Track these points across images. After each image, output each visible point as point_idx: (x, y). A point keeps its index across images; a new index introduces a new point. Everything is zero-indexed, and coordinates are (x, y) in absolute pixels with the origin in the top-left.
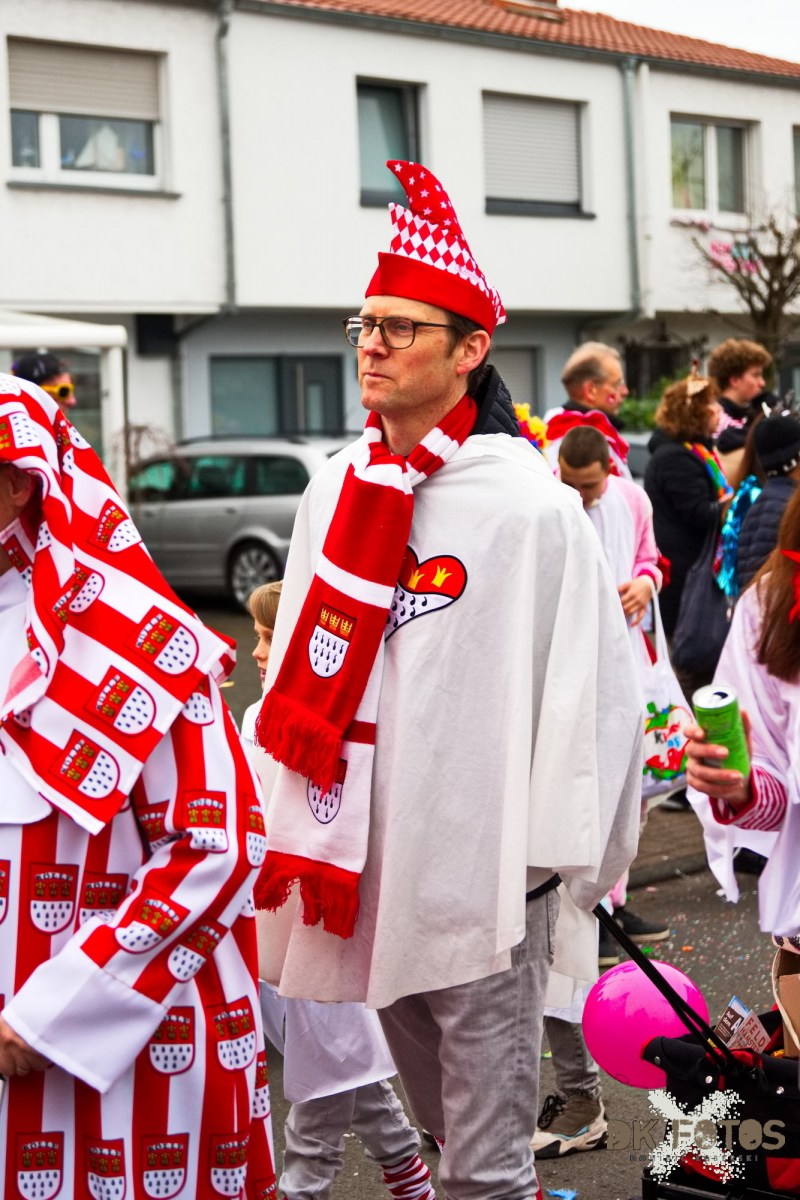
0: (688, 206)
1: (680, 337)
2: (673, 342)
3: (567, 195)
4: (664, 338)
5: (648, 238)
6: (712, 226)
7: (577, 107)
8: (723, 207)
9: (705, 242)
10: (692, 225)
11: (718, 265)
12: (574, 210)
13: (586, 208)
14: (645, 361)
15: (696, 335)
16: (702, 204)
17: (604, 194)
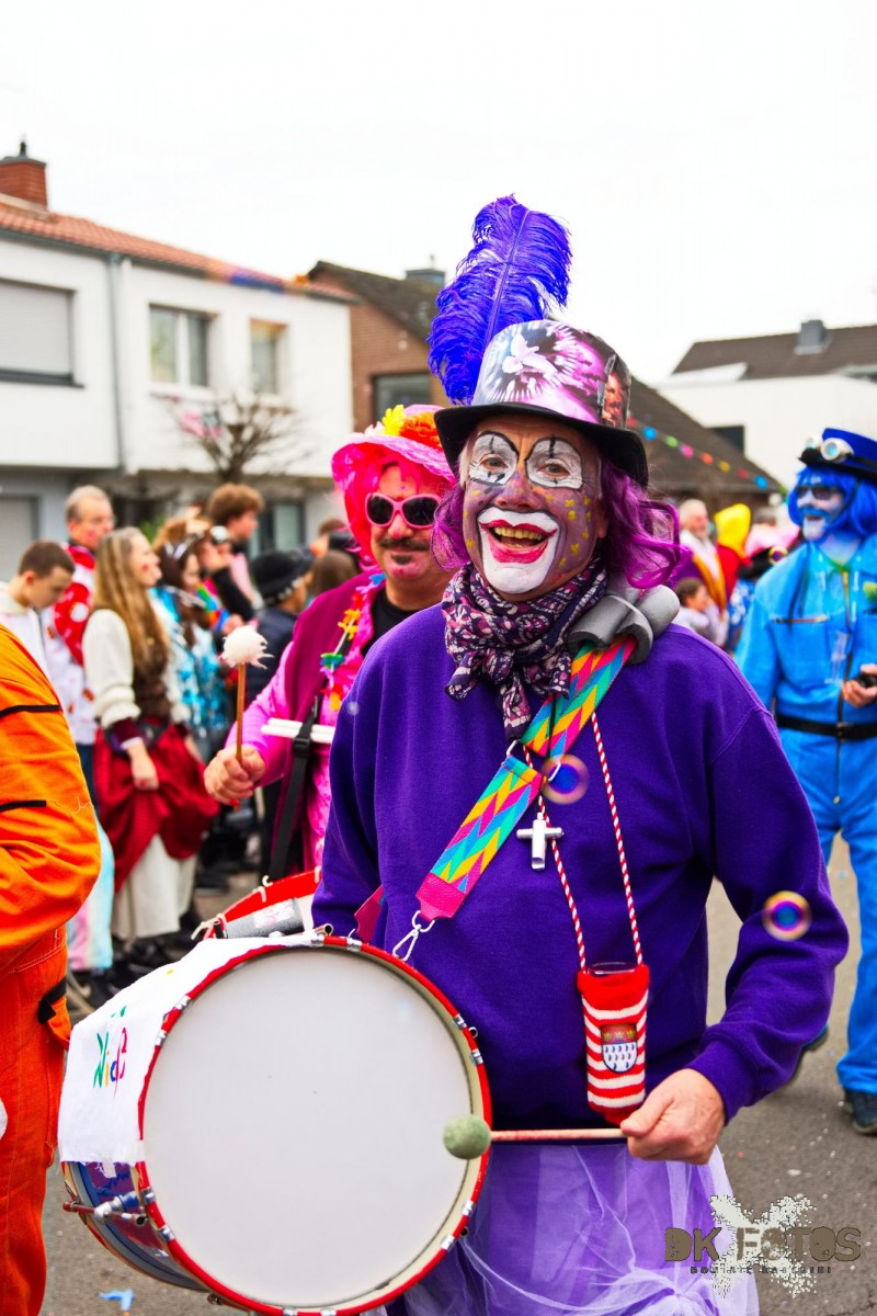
0: (163, 381)
1: (158, 490)
2: (153, 495)
4: (145, 491)
5: (129, 408)
6: (183, 398)
7: (69, 294)
8: (193, 383)
10: (167, 397)
12: (66, 380)
13: (77, 379)
16: (175, 381)
17: (93, 368)
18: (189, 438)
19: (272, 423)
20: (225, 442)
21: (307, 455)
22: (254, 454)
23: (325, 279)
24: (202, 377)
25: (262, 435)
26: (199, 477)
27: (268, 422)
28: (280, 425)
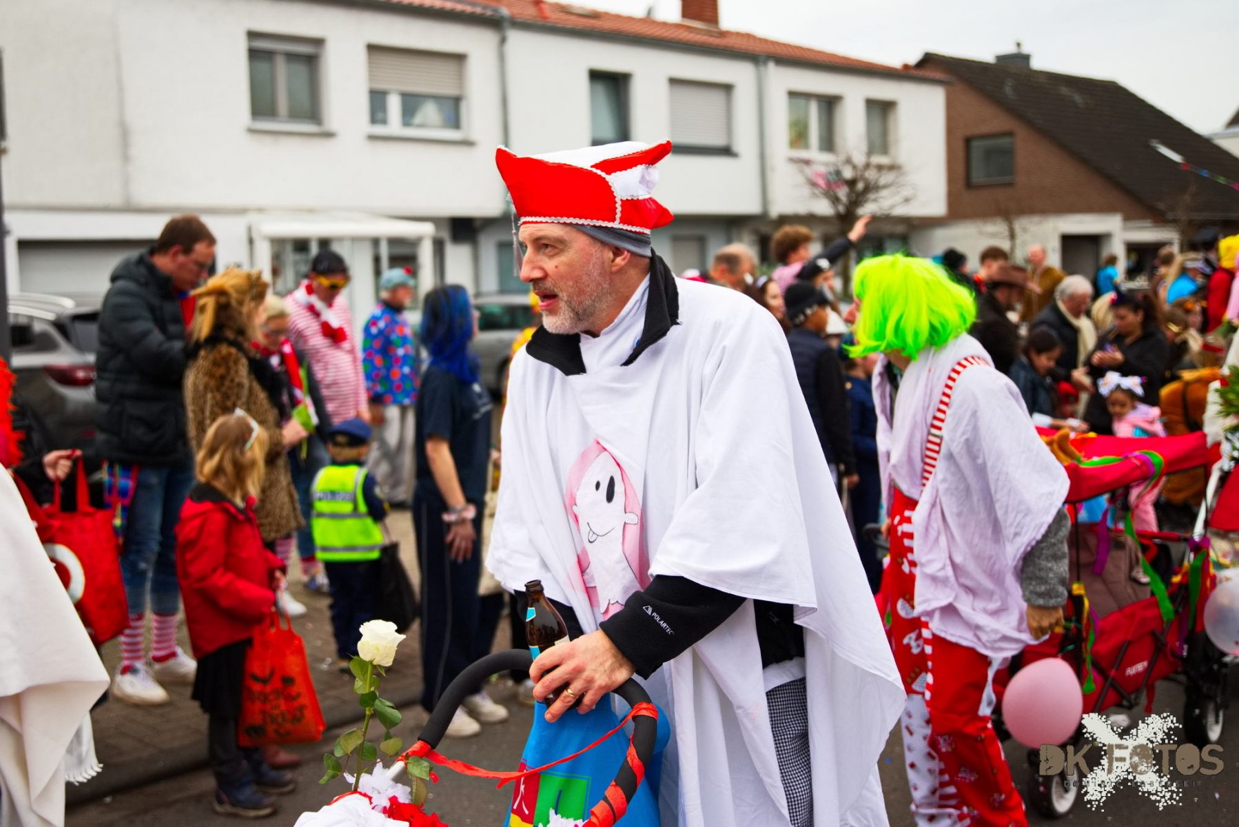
3: (722, 142)
5: (774, 169)
6: (813, 161)
7: (728, 88)
8: (821, 150)
9: (807, 170)
10: (801, 161)
11: (816, 185)
12: (726, 151)
13: (733, 150)
16: (809, 149)
17: (745, 141)
18: (817, 191)
19: (880, 176)
20: (843, 193)
21: (907, 200)
22: (866, 201)
23: (930, 66)
24: (828, 145)
25: (871, 186)
26: (822, 220)
27: (877, 176)
28: (885, 178)
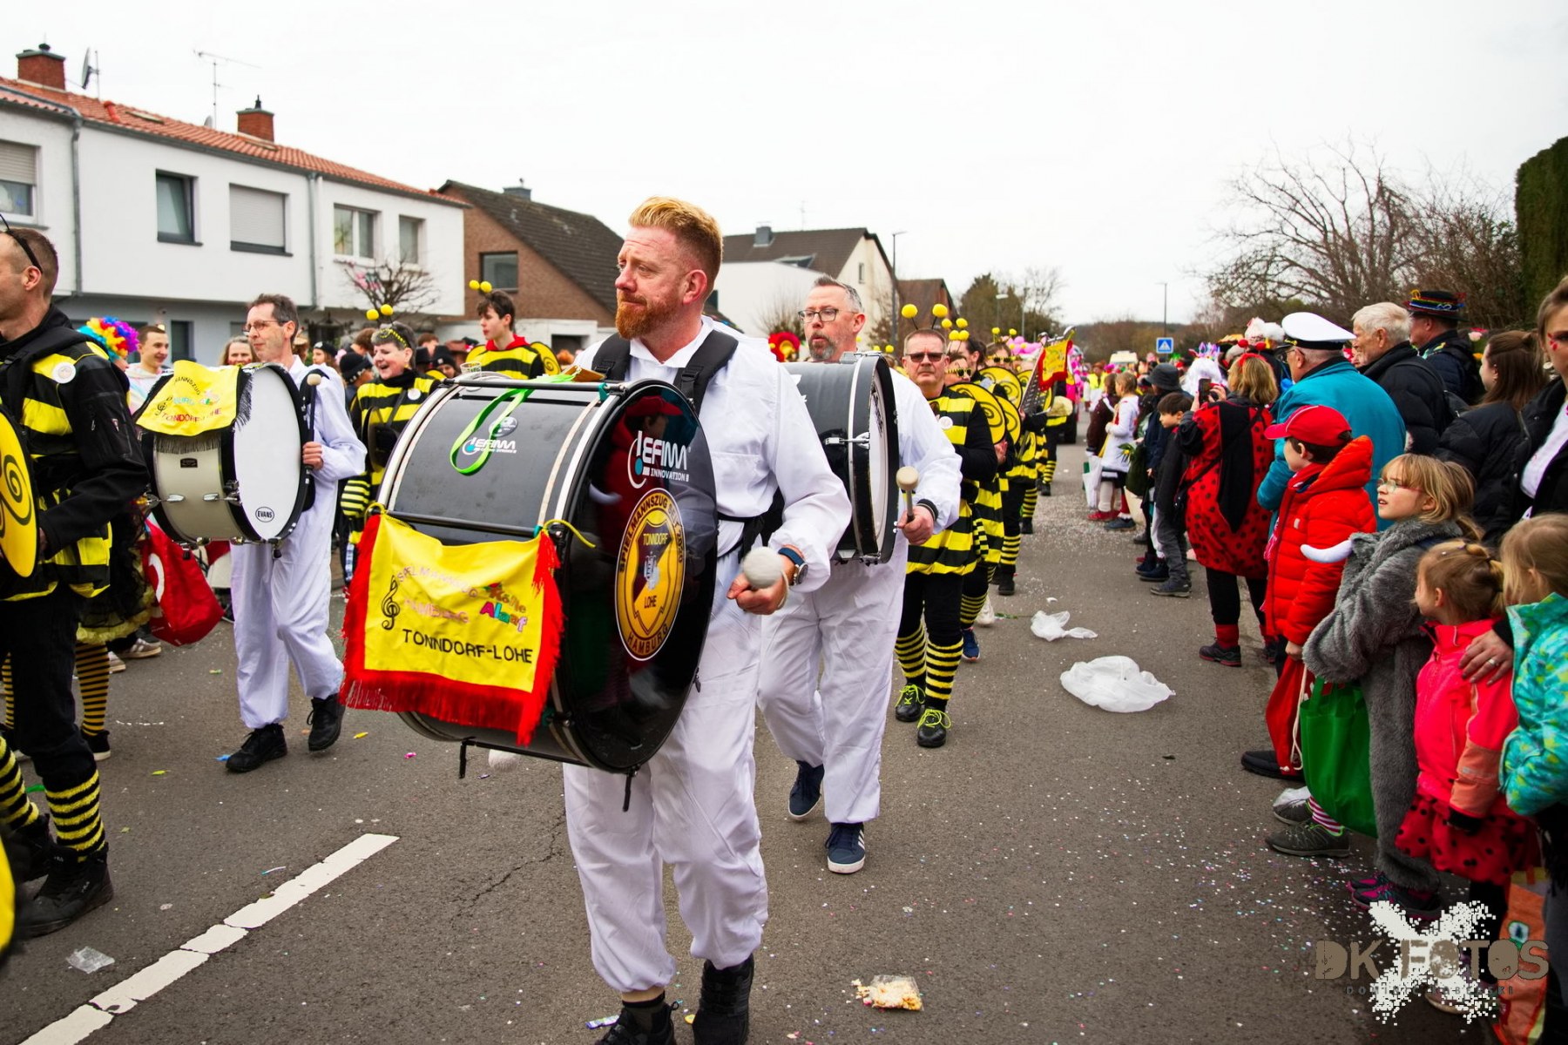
0: (343, 253)
1: (338, 321)
2: (335, 324)
3: (278, 243)
4: (329, 322)
5: (322, 268)
6: (356, 264)
7: (283, 197)
8: (362, 255)
9: (350, 271)
10: (345, 263)
11: (358, 284)
12: (281, 251)
13: (287, 250)
14: (320, 333)
15: (348, 321)
16: (351, 253)
17: (297, 242)
18: (359, 290)
19: (413, 281)
20: (380, 291)
21: (435, 301)
22: (399, 301)
23: (450, 193)
24: (369, 251)
25: (404, 288)
27: (410, 280)
28: (417, 282)
